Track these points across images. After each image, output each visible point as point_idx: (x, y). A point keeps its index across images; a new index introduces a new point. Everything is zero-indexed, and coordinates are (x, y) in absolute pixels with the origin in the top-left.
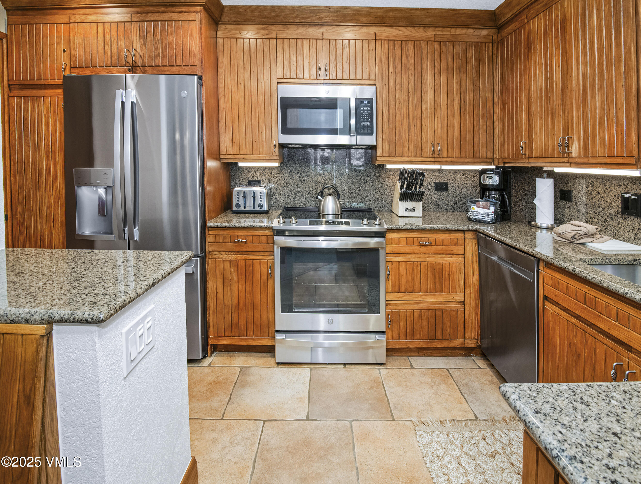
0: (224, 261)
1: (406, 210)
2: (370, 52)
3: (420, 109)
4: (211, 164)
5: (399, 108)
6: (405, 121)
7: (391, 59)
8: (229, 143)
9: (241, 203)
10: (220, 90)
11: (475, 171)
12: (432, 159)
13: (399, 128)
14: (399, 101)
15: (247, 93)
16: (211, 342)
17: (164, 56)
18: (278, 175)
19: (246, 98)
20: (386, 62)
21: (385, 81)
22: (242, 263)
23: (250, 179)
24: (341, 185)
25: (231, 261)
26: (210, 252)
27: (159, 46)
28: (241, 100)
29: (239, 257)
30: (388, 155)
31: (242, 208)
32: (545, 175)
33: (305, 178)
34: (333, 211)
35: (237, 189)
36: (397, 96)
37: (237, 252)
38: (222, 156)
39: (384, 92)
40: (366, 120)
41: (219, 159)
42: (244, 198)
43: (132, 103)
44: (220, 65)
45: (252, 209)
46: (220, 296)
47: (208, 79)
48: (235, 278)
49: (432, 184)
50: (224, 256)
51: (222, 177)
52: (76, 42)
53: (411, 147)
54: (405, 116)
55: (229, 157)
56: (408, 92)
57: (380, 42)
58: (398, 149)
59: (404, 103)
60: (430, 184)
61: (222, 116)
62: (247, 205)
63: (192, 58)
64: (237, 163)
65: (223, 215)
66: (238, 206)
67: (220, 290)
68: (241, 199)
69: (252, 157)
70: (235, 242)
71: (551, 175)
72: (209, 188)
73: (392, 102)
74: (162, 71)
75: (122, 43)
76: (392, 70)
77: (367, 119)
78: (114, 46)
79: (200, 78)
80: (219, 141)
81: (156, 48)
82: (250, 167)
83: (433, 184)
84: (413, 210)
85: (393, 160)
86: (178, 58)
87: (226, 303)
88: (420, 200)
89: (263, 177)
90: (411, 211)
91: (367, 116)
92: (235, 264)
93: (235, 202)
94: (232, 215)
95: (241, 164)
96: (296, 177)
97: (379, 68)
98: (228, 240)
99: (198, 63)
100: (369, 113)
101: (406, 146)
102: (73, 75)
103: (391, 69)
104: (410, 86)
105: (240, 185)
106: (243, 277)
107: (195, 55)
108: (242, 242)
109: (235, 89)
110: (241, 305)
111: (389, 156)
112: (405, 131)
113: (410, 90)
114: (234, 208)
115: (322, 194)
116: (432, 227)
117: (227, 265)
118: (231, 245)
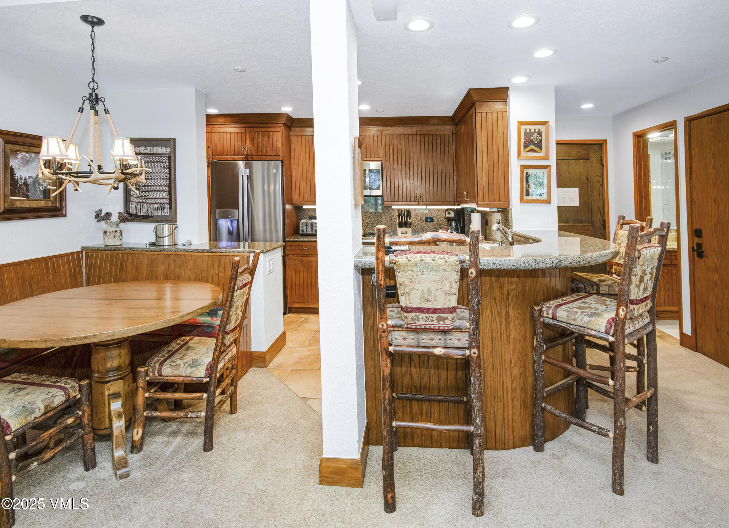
0: (295, 260)
1: (403, 233)
2: (378, 142)
4: (288, 207)
7: (391, 146)
8: (298, 195)
9: (305, 229)
10: (292, 165)
11: (441, 210)
12: (417, 203)
14: (396, 170)
15: (307, 167)
16: (289, 305)
17: (263, 151)
19: (307, 169)
20: (388, 147)
21: (388, 158)
22: (305, 261)
23: (310, 216)
25: (299, 260)
26: (288, 255)
27: (260, 145)
28: (304, 171)
29: (303, 258)
31: (305, 232)
32: (476, 211)
35: (302, 221)
37: (302, 255)
38: (294, 202)
39: (387, 164)
41: (292, 204)
42: (307, 226)
43: (248, 176)
44: (292, 151)
45: (311, 233)
46: (294, 279)
47: (285, 162)
48: (302, 269)
50: (296, 257)
51: (294, 214)
52: (215, 142)
54: (400, 178)
55: (298, 203)
56: (402, 164)
57: (384, 136)
58: (397, 197)
59: (399, 171)
60: (422, 218)
61: (294, 180)
62: (308, 230)
63: (278, 151)
64: (302, 206)
65: (294, 236)
66: (303, 231)
67: (293, 276)
68: (305, 227)
69: (311, 202)
70: (301, 250)
71: (478, 212)
72: (287, 221)
73: (392, 170)
74: (262, 158)
75: (240, 143)
78: (236, 145)
79: (282, 162)
80: (292, 194)
81: (258, 147)
82: (310, 209)
83: (424, 218)
84: (406, 233)
85: (395, 203)
86: (270, 152)
87: (297, 283)
88: (410, 227)
92: (301, 261)
93: (301, 229)
94: (300, 235)
95: (304, 207)
97: (384, 151)
98: (297, 248)
99: (281, 154)
102: (215, 161)
103: (391, 151)
104: (403, 161)
105: (304, 219)
106: (306, 269)
107: (279, 150)
108: (305, 249)
109: (300, 164)
110: (305, 285)
114: (301, 232)
117: (297, 262)
118: (299, 251)
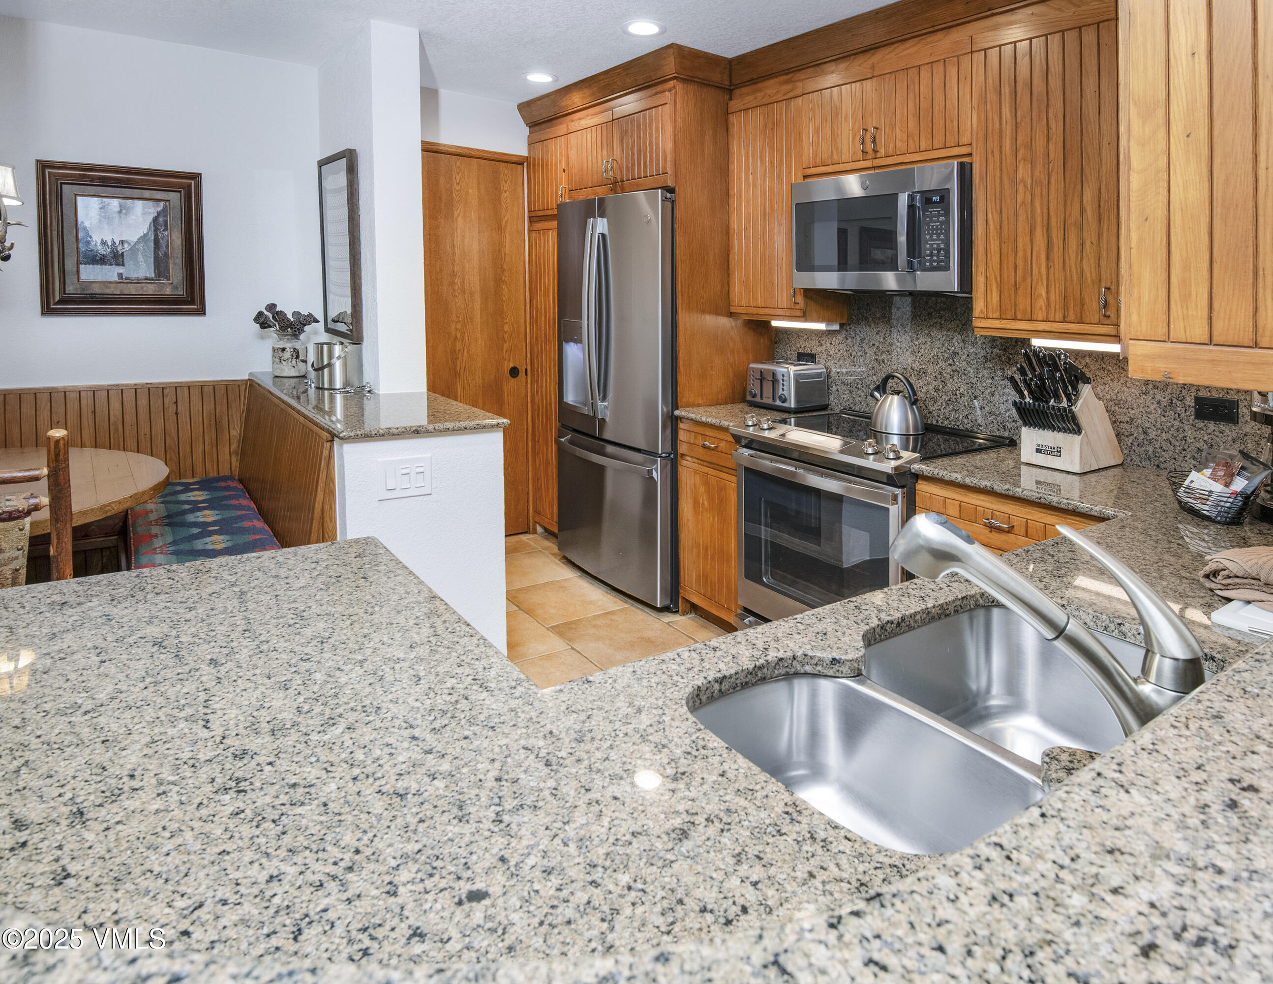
0: (694, 472)
1: (1038, 451)
2: (961, 84)
3: (1077, 200)
5: (1023, 203)
6: (1039, 233)
7: (1006, 90)
8: (740, 287)
9: (758, 390)
13: (1025, 251)
14: (1025, 186)
18: (841, 346)
20: (996, 99)
21: (993, 143)
22: (713, 482)
23: (801, 351)
24: (952, 377)
25: (702, 474)
26: (681, 455)
27: (635, 150)
28: (756, 213)
29: (711, 471)
30: (997, 315)
31: (758, 399)
33: (884, 356)
34: (900, 428)
36: (1020, 173)
38: (732, 309)
39: (991, 169)
40: (935, 237)
41: (728, 314)
42: (761, 380)
43: (603, 235)
44: (731, 159)
45: (770, 401)
46: (691, 526)
49: (1188, 399)
50: (696, 466)
53: (1052, 297)
54: (1039, 220)
55: (740, 312)
56: (1048, 161)
57: (982, 55)
58: (1023, 302)
59: (1037, 191)
62: (765, 395)
63: (663, 162)
64: (768, 322)
65: (734, 406)
66: (752, 394)
67: (690, 517)
68: (758, 382)
73: (1007, 191)
74: (638, 185)
76: (1008, 115)
77: (938, 235)
79: (672, 191)
81: (632, 155)
82: (799, 331)
83: (1190, 401)
84: (1056, 452)
85: (1008, 327)
89: (819, 349)
90: (1050, 453)
91: (937, 229)
93: (749, 387)
94: (747, 409)
95: (775, 324)
96: (871, 352)
97: (979, 116)
99: (669, 167)
100: (942, 223)
101: (1040, 295)
104: (1051, 146)
108: (709, 448)
111: (1001, 318)
112: (1038, 257)
113: (1052, 156)
114: (749, 397)
115: (882, 388)
116: (1008, 490)
